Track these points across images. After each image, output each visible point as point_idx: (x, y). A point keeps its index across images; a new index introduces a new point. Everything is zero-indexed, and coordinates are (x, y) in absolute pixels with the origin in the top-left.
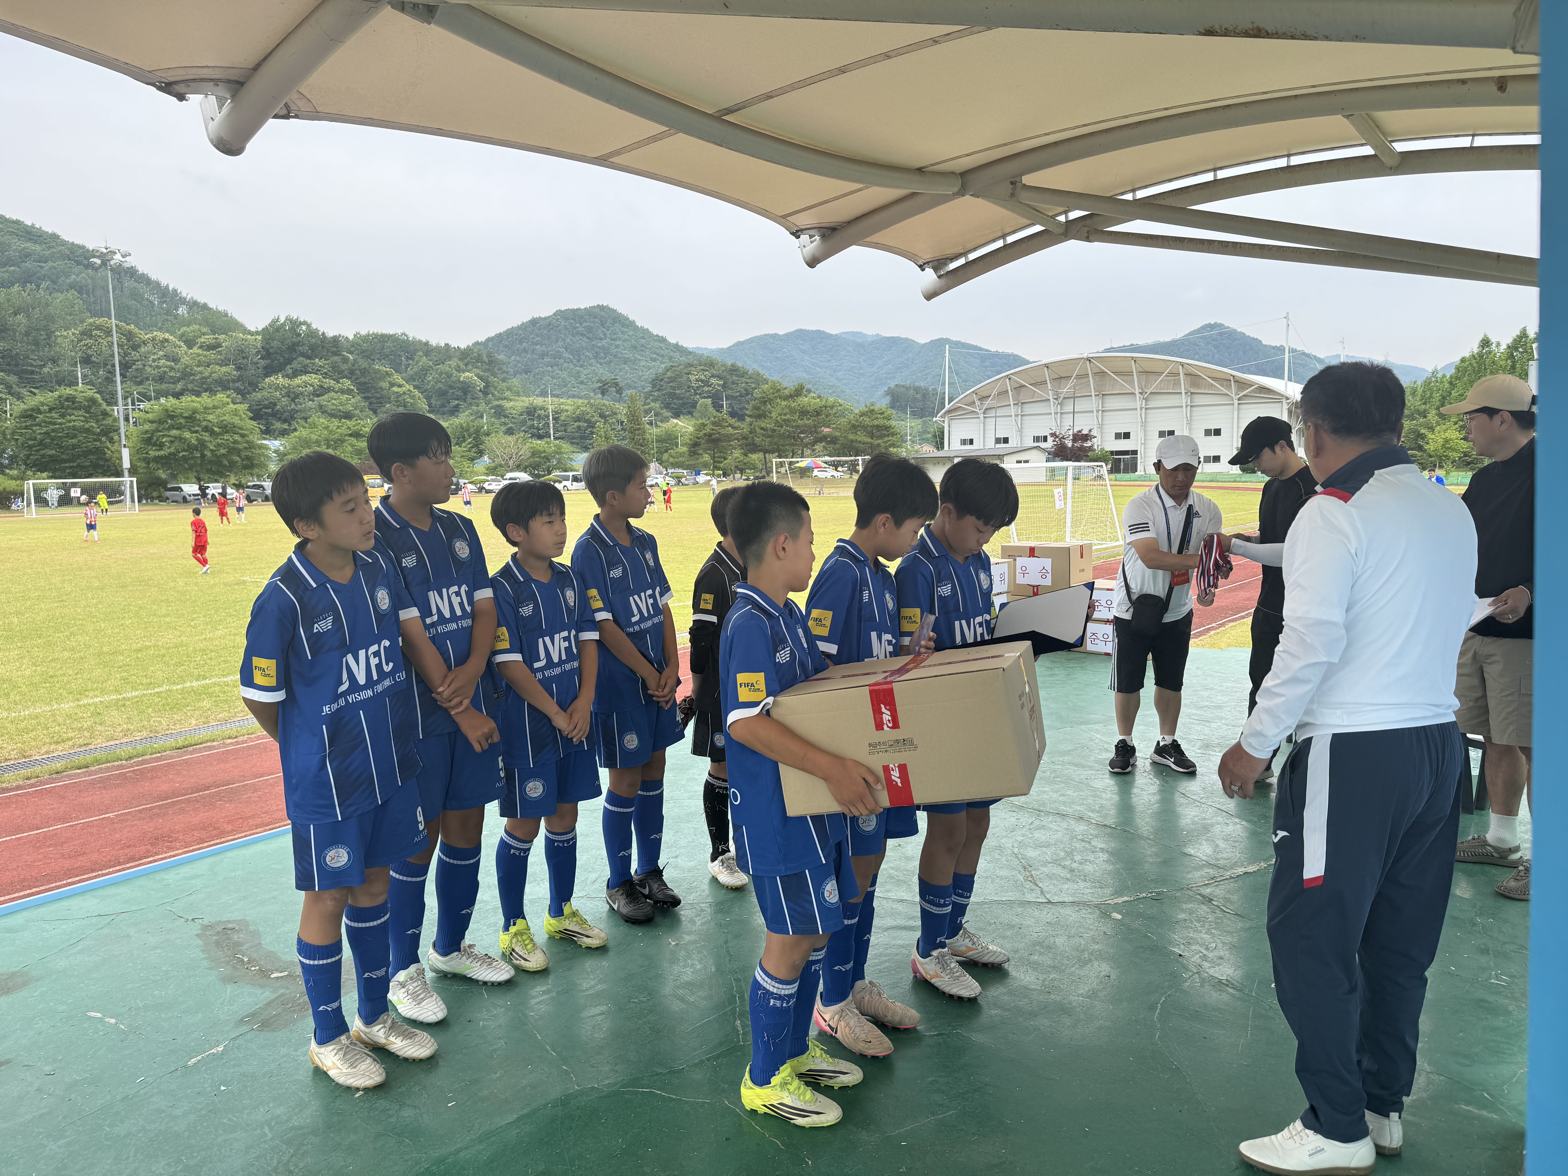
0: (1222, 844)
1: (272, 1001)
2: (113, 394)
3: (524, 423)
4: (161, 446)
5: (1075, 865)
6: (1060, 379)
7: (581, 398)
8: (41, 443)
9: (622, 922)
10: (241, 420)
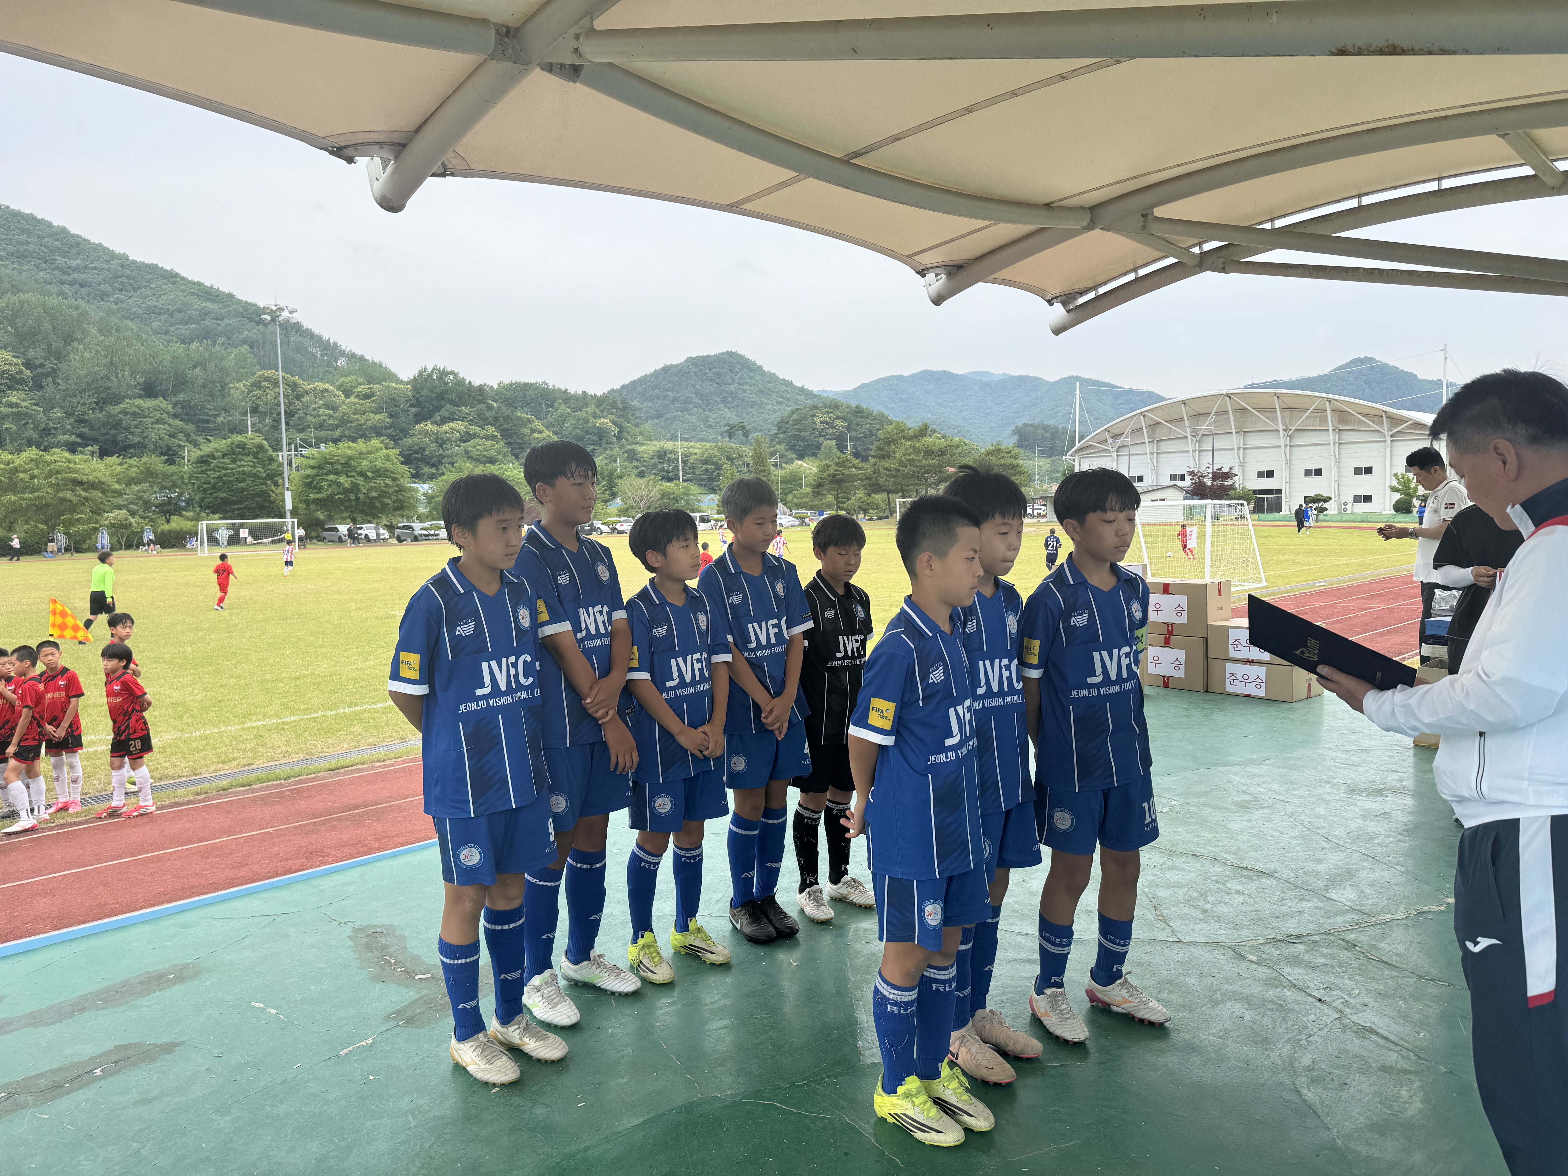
0: (1368, 890)
1: (417, 1000)
2: (279, 441)
3: (654, 466)
4: (319, 489)
5: (1208, 906)
6: (1198, 416)
7: (709, 442)
8: (214, 487)
9: (745, 941)
10: (393, 464)
